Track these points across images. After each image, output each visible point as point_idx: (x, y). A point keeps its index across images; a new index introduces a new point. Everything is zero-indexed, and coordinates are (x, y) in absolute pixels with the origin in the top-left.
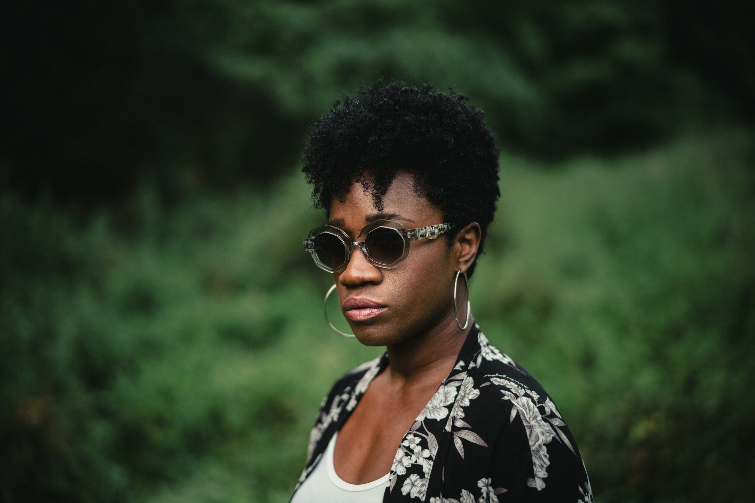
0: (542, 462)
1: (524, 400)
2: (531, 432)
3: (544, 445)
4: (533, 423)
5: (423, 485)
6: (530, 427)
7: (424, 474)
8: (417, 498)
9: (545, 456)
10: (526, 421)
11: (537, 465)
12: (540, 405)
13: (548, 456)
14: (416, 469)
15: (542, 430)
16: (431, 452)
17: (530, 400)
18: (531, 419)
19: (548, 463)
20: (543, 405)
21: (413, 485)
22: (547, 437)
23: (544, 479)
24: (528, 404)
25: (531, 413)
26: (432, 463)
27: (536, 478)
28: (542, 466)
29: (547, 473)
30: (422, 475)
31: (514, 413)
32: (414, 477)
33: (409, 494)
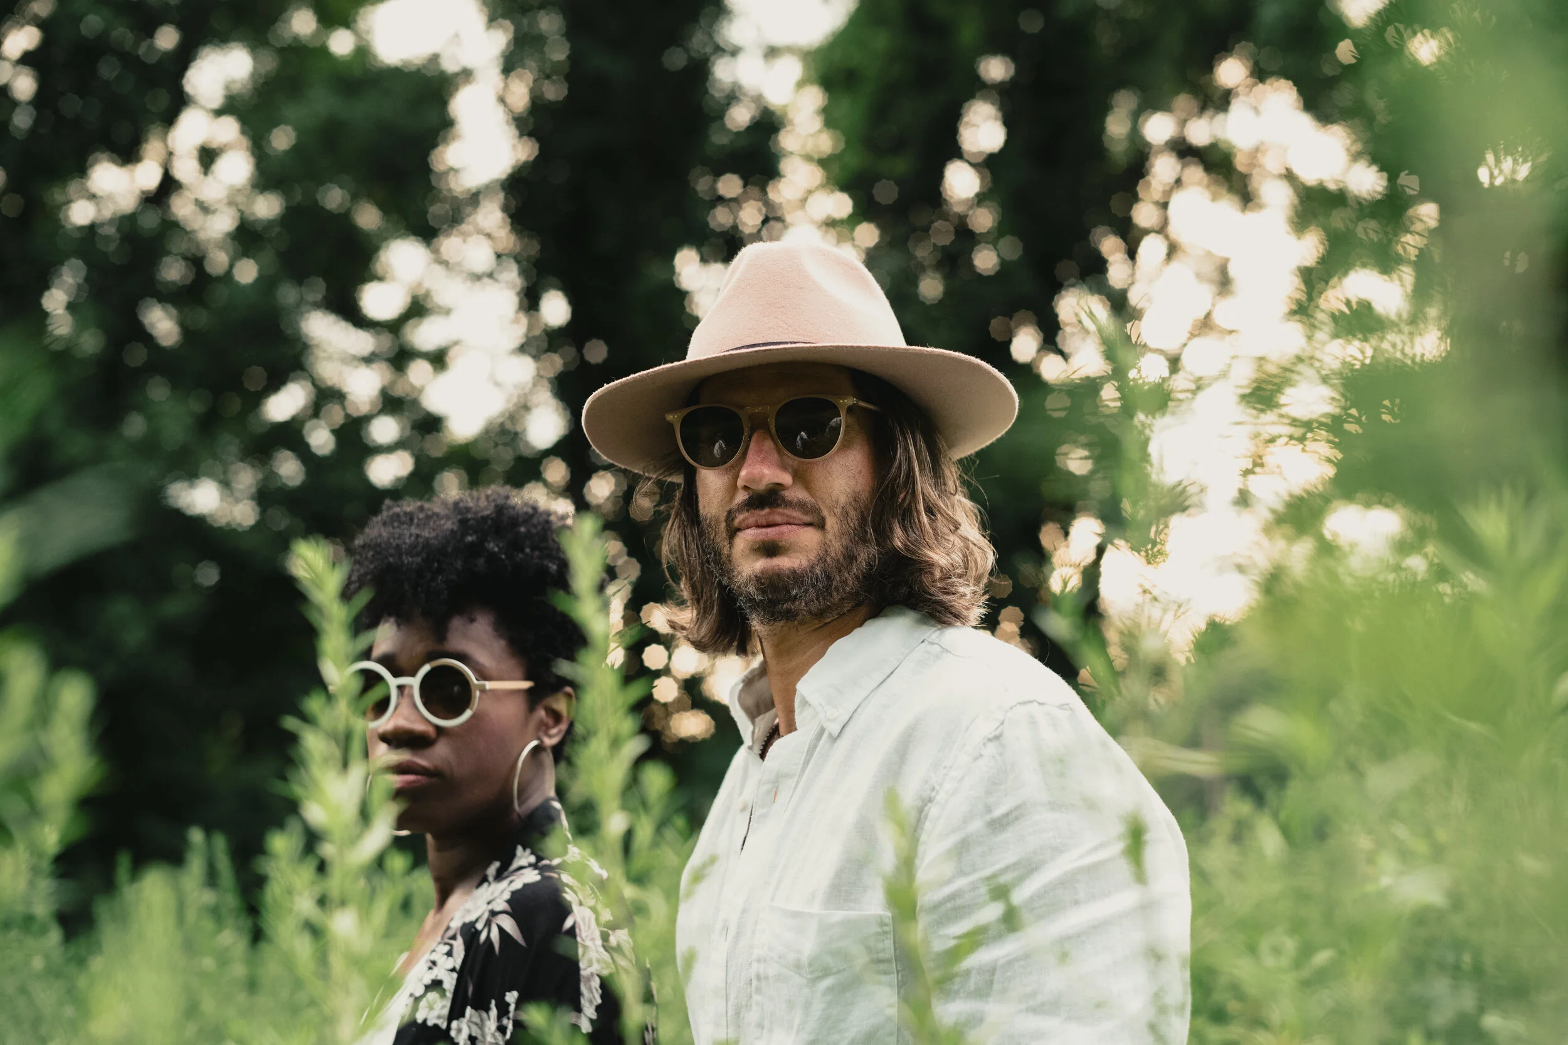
0: (591, 996)
1: (588, 913)
2: (584, 954)
3: (598, 975)
4: (588, 943)
5: (443, 1007)
6: (585, 947)
7: (444, 990)
8: (436, 1026)
9: (597, 990)
10: (581, 937)
11: (586, 998)
12: (605, 929)
13: (600, 991)
14: (436, 985)
15: (598, 956)
16: (455, 961)
17: (593, 916)
18: (588, 939)
19: (599, 1001)
20: (610, 932)
21: (431, 1008)
22: (602, 968)
23: (591, 1021)
24: (589, 920)
25: (590, 932)
26: (455, 975)
27: (582, 1015)
28: (591, 1002)
29: (595, 1013)
30: (443, 993)
31: (568, 923)
32: (433, 996)
33: (425, 1021)
